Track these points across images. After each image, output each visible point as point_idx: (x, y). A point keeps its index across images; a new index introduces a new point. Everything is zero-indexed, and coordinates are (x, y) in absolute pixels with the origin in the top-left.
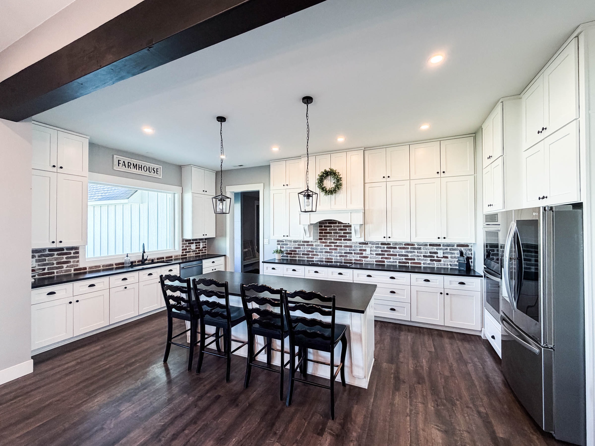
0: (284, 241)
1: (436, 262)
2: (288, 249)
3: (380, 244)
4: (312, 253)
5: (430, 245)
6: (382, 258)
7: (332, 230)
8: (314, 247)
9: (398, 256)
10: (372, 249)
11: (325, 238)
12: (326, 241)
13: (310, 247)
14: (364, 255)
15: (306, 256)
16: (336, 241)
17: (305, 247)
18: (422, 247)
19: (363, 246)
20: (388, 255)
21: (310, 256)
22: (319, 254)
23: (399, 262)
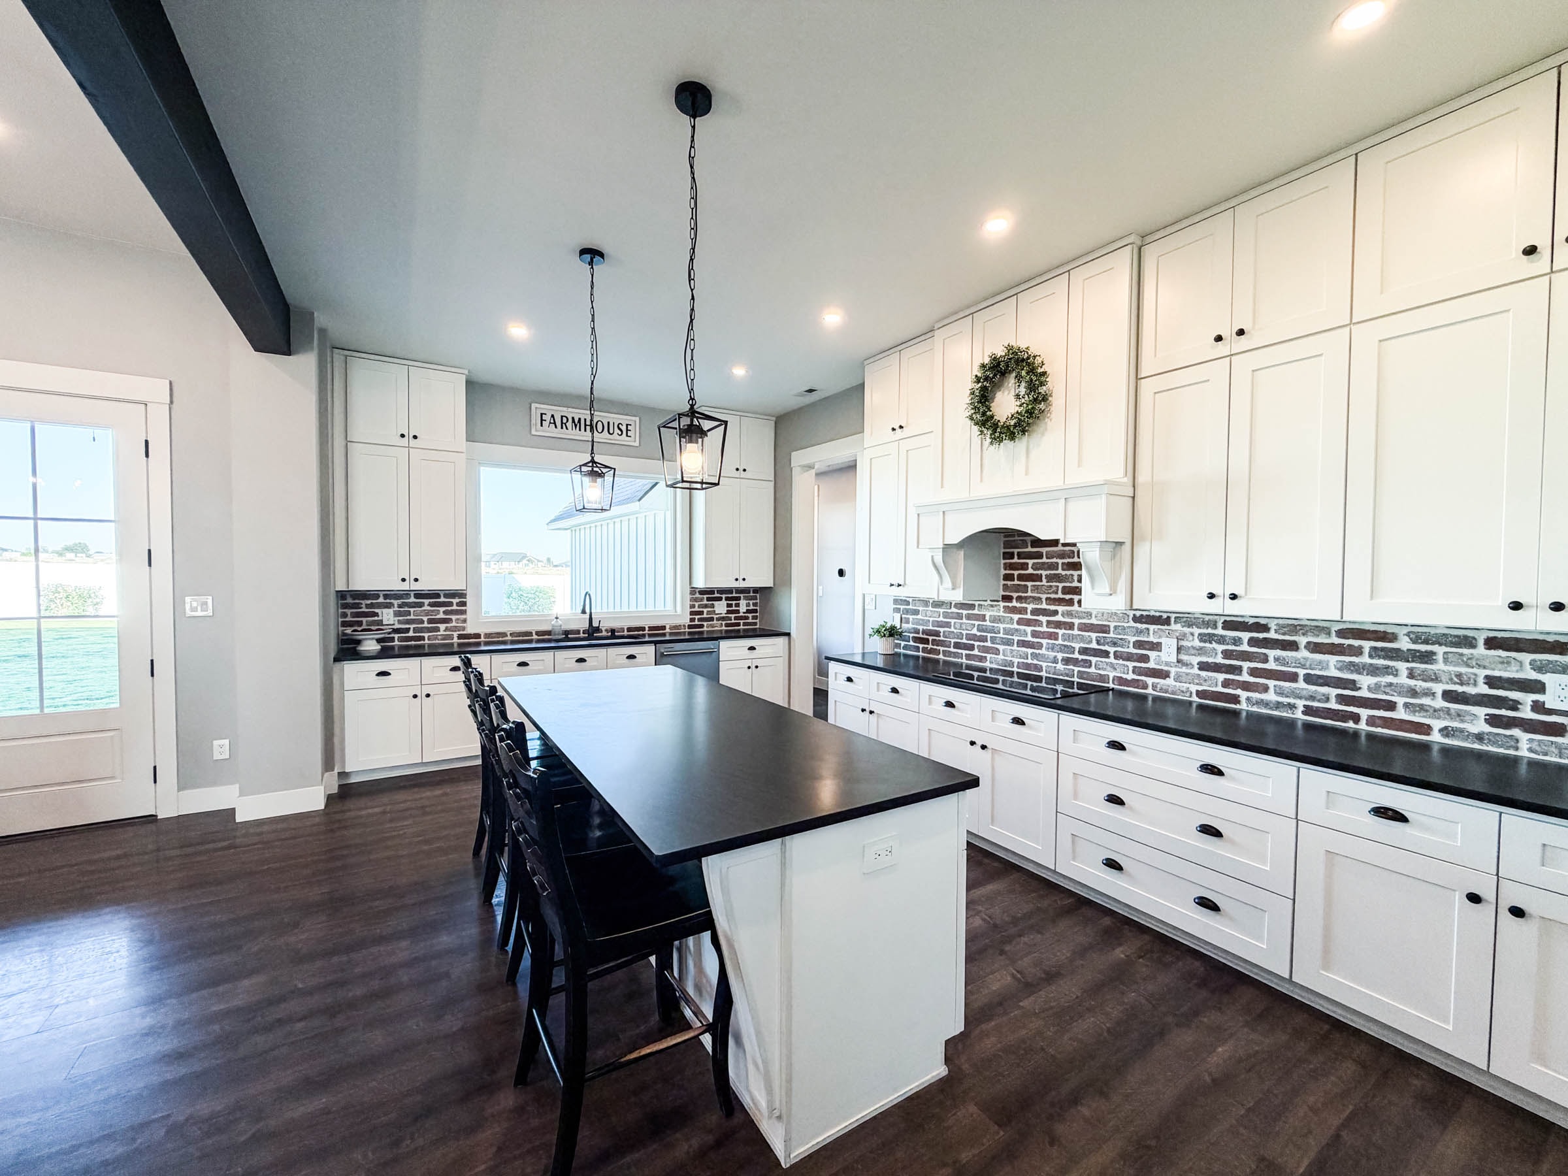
0: (910, 600)
1: (1526, 731)
2: (918, 627)
3: (1220, 625)
4: (982, 644)
5: (1491, 643)
6: (1226, 683)
7: (1043, 566)
8: (988, 623)
9: (1304, 680)
10: (1182, 643)
11: (1020, 594)
12: (1024, 605)
13: (977, 623)
14: (1151, 665)
15: (964, 652)
16: (1053, 608)
17: (961, 624)
18: (1440, 650)
19: (1148, 629)
20: (1254, 672)
21: (976, 652)
22: (1001, 648)
23: (1308, 711)
